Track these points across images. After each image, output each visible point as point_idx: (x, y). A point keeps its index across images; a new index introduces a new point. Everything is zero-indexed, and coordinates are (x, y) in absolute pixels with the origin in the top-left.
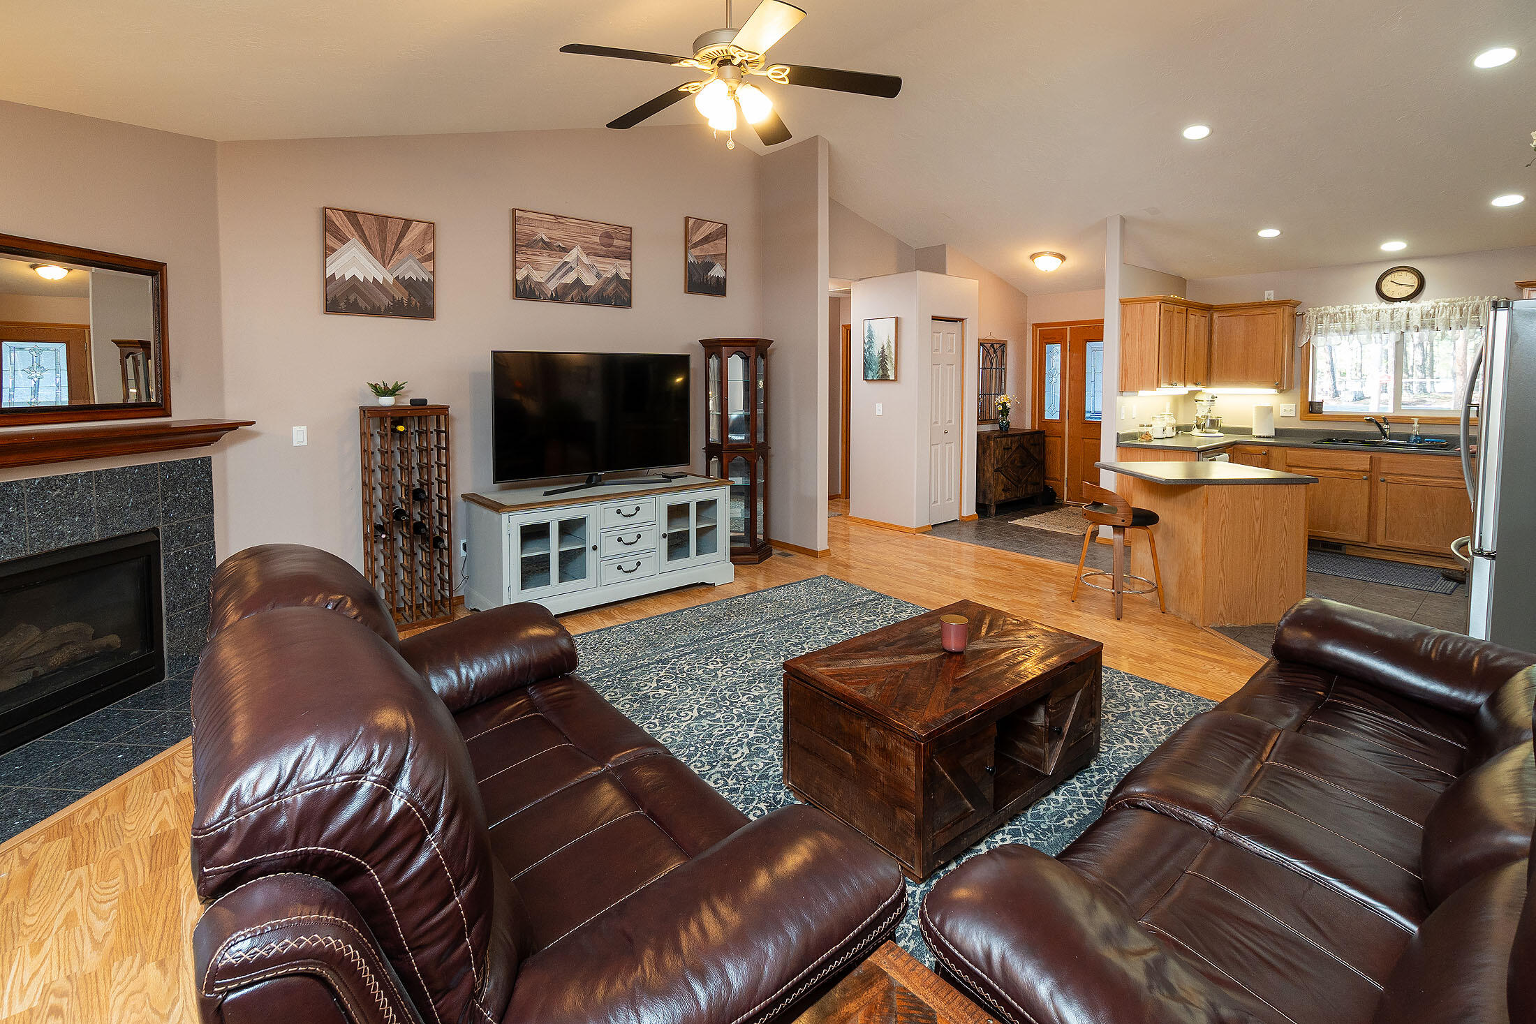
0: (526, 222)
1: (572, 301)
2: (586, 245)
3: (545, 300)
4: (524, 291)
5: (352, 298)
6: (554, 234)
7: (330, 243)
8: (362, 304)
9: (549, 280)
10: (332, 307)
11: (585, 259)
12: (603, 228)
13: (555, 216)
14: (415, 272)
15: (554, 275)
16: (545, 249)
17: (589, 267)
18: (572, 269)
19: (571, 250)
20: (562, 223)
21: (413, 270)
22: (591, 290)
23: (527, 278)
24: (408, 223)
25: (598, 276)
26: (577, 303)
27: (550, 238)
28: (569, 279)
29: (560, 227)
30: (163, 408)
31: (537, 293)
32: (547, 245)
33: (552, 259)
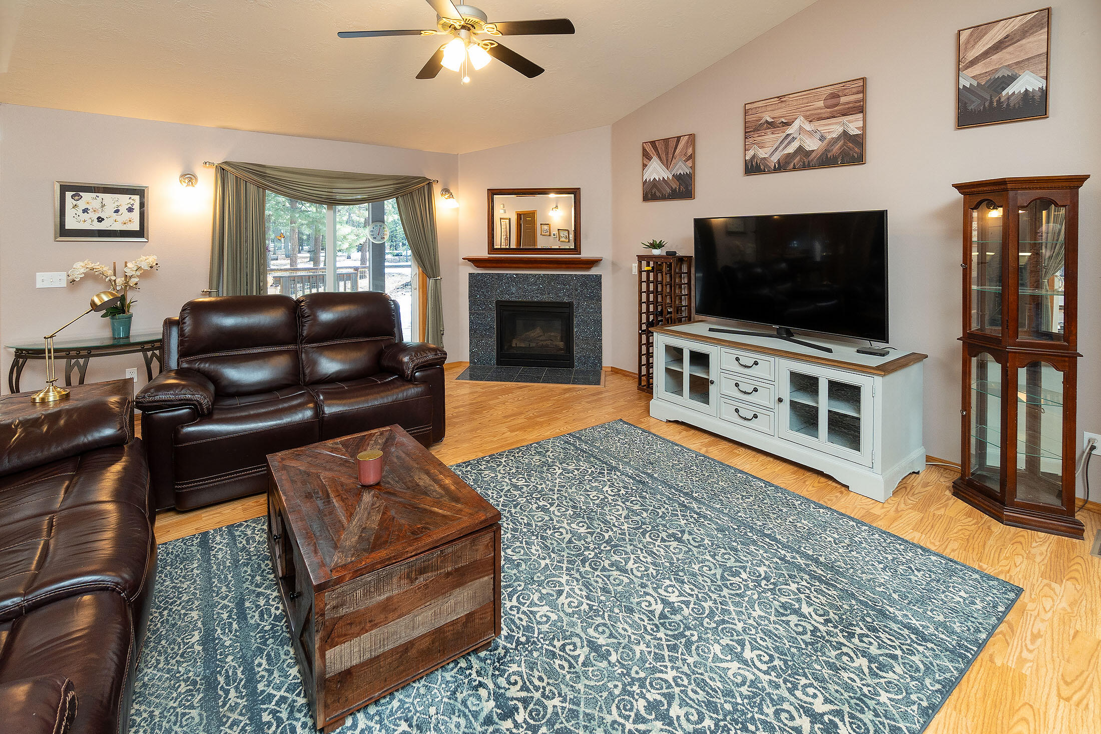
0: (754, 111)
1: (795, 169)
2: (808, 113)
3: (770, 172)
4: (753, 168)
5: (653, 191)
6: (777, 113)
7: (645, 162)
8: (658, 194)
9: (772, 154)
10: (646, 198)
11: (808, 127)
12: (829, 91)
13: (778, 97)
14: (682, 169)
15: (776, 149)
16: (769, 128)
17: (811, 134)
18: (794, 139)
19: (793, 122)
20: (785, 101)
21: (681, 168)
22: (813, 155)
23: (754, 157)
24: (679, 138)
25: (822, 138)
26: (799, 169)
27: (773, 118)
28: (791, 149)
29: (783, 105)
30: (577, 249)
31: (762, 167)
32: (771, 125)
33: (776, 135)
